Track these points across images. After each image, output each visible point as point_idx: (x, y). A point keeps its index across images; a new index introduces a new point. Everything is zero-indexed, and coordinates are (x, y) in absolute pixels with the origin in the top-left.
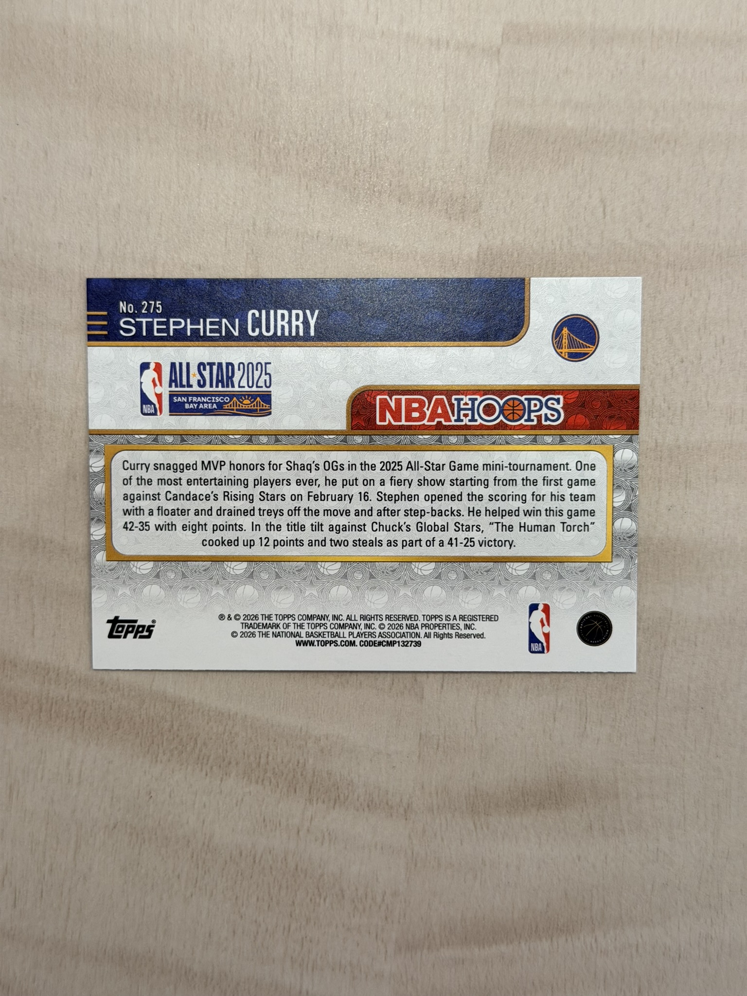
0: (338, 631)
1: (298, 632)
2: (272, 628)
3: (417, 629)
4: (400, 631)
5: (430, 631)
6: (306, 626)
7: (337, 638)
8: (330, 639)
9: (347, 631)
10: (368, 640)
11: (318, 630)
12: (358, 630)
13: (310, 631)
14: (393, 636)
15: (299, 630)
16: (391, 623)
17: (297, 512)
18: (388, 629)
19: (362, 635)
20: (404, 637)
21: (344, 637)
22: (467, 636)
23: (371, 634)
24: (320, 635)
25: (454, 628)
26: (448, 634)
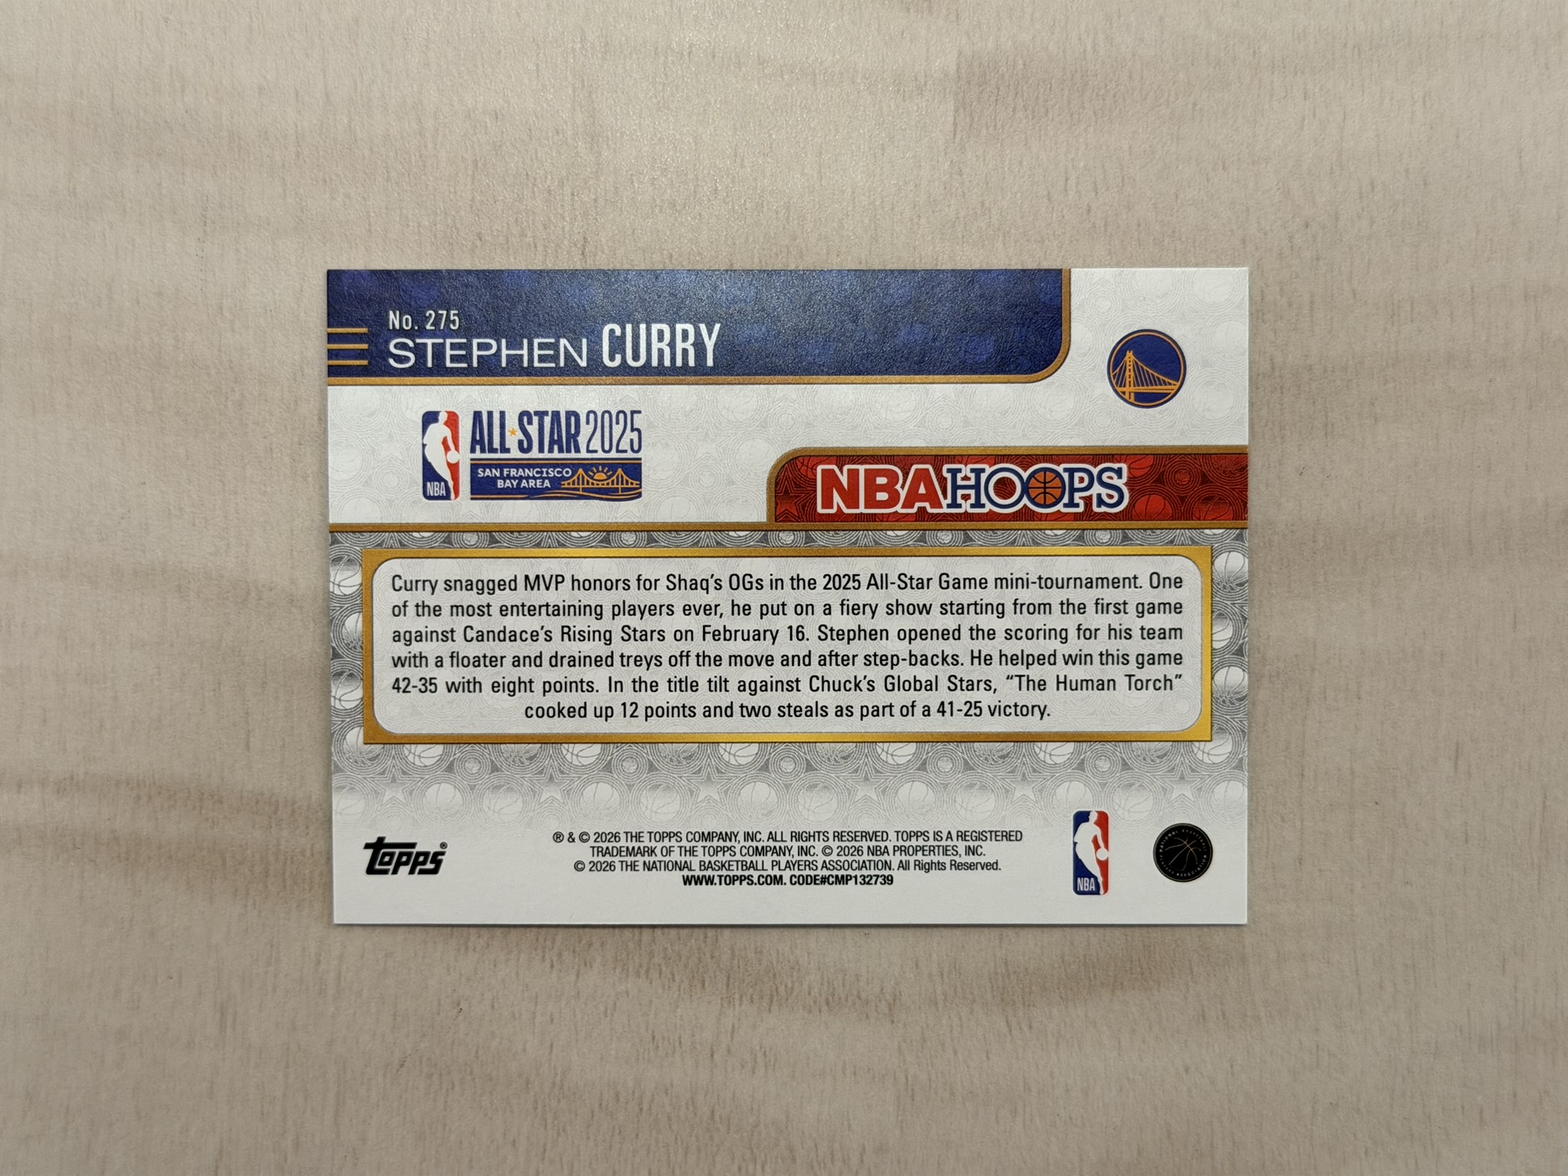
0: (754, 858)
1: (686, 862)
2: (643, 855)
3: (886, 854)
4: (857, 858)
5: (908, 858)
6: (700, 851)
7: (751, 872)
8: (739, 873)
9: (768, 859)
10: (804, 873)
11: (720, 857)
12: (788, 858)
13: (707, 859)
14: (846, 867)
15: (688, 858)
16: (843, 844)
17: (684, 659)
18: (838, 855)
19: (794, 866)
20: (864, 869)
21: (763, 869)
22: (971, 866)
23: (809, 865)
24: (723, 866)
25: (949, 853)
26: (939, 863)
